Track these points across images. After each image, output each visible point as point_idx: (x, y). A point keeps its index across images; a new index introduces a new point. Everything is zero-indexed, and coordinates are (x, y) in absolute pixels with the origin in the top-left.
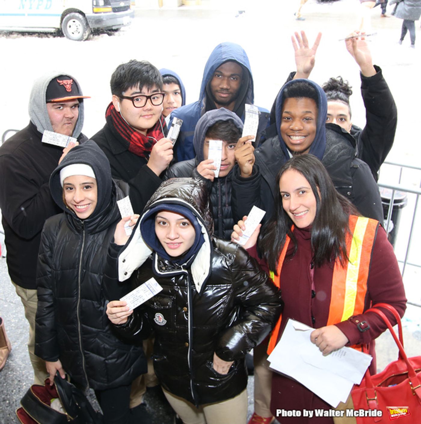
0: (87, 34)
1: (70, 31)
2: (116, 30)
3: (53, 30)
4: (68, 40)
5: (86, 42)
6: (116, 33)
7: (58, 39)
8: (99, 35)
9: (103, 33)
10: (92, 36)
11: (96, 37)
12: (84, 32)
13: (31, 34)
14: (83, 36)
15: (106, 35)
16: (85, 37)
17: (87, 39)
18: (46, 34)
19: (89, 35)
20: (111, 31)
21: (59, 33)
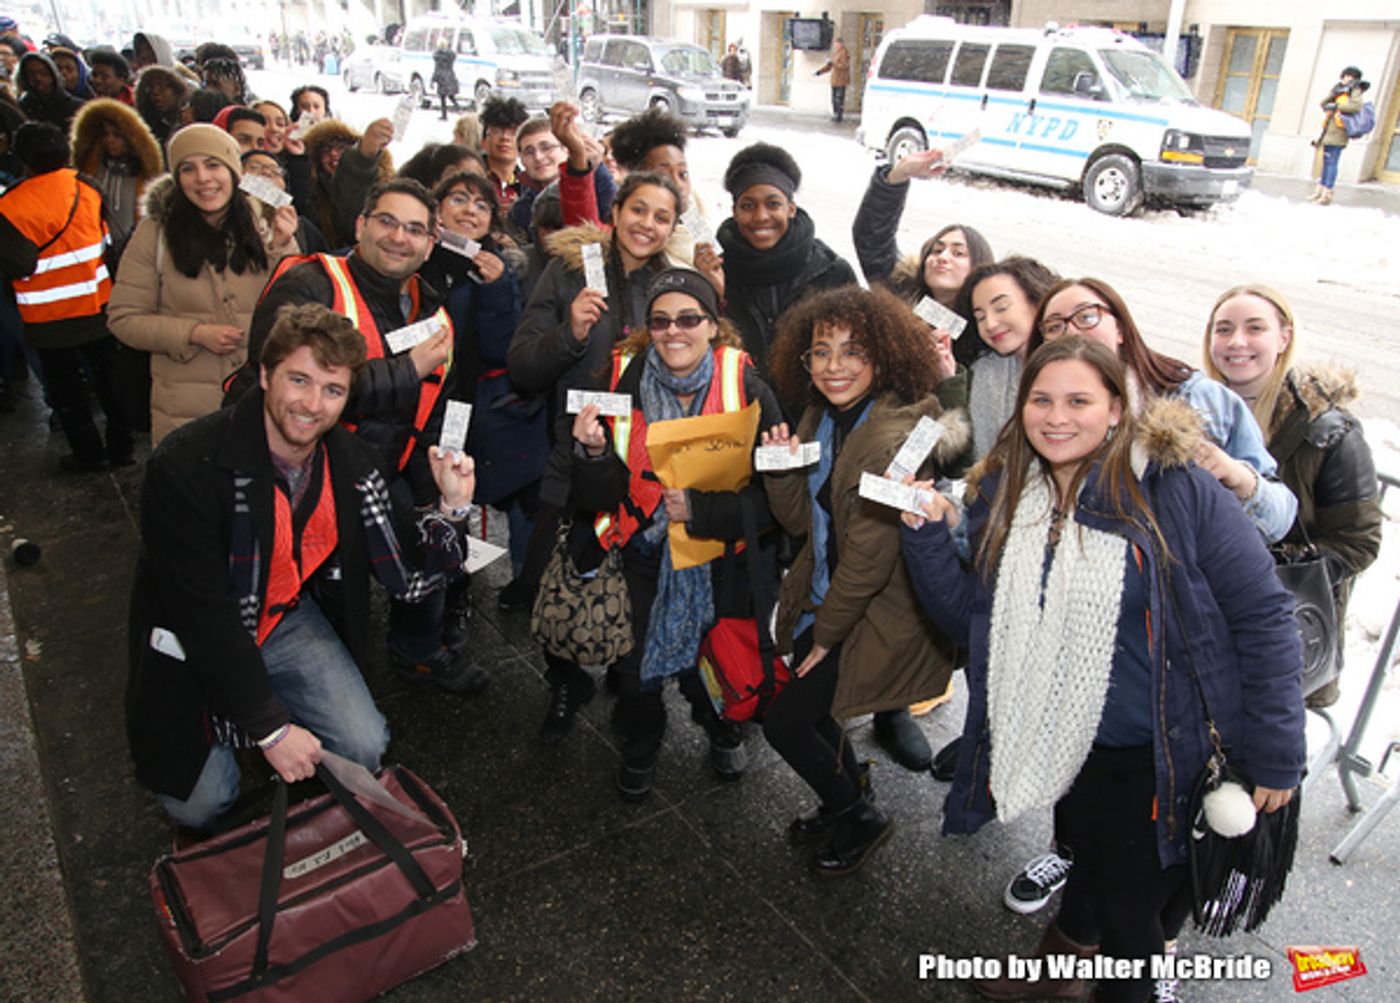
0: (1134, 203)
1: (1099, 191)
2: (1198, 207)
3: (1063, 184)
4: (1090, 210)
5: (1128, 220)
6: (1199, 214)
7: (1070, 205)
8: (1159, 210)
9: (1169, 207)
10: (1142, 210)
11: (1153, 214)
12: (1129, 199)
13: (1018, 184)
14: (1124, 205)
15: (1174, 214)
16: (1128, 210)
17: (1130, 215)
18: (1046, 190)
19: (1136, 208)
20: (1188, 206)
21: (1075, 193)
